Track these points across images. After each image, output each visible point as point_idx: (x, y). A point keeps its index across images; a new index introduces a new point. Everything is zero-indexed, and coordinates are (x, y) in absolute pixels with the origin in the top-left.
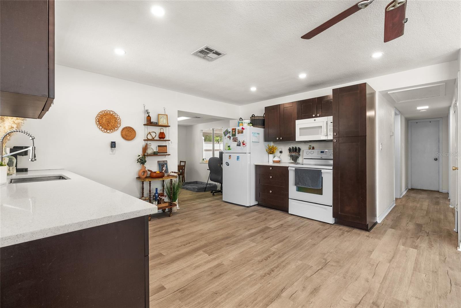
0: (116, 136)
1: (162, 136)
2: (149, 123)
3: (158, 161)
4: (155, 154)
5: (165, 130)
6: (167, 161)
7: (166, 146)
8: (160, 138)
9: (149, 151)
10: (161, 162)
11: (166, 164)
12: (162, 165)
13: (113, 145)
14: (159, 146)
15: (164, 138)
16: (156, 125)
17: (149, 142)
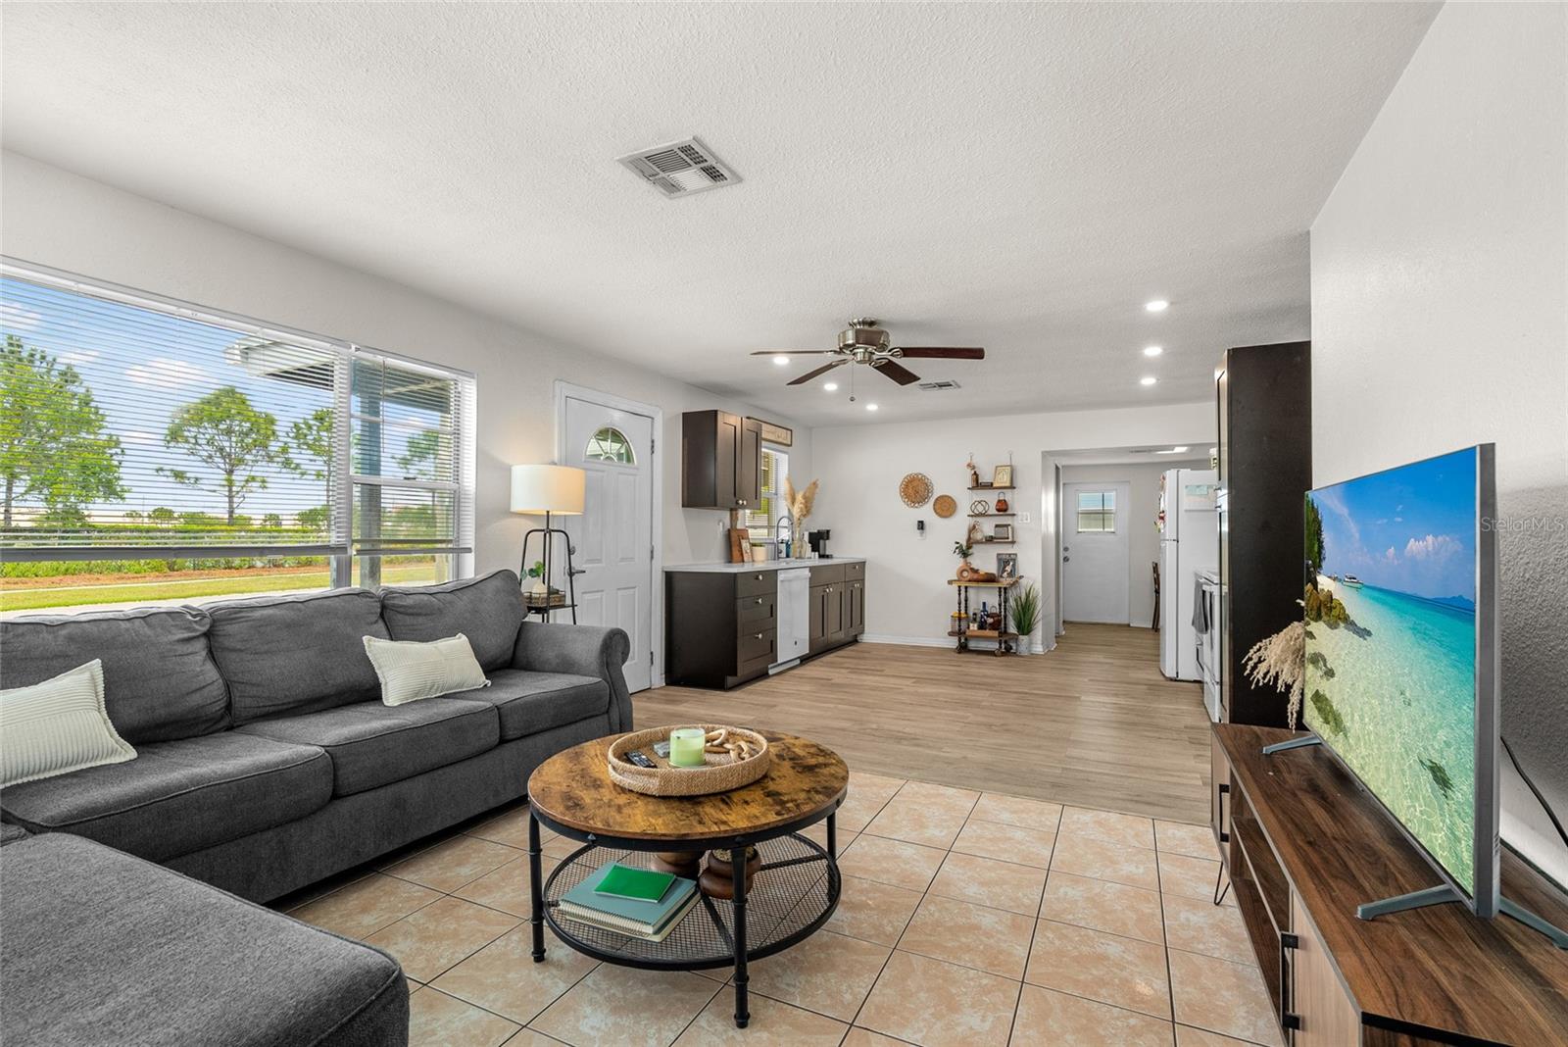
0: (926, 512)
1: (1003, 508)
2: (978, 484)
3: (998, 555)
4: (990, 540)
5: (1008, 496)
6: (1016, 555)
7: (1007, 526)
8: (998, 510)
9: (978, 536)
10: (1004, 557)
11: (1014, 560)
12: (1005, 562)
13: (921, 525)
14: (997, 526)
15: (1006, 510)
16: (990, 486)
17: (978, 519)
